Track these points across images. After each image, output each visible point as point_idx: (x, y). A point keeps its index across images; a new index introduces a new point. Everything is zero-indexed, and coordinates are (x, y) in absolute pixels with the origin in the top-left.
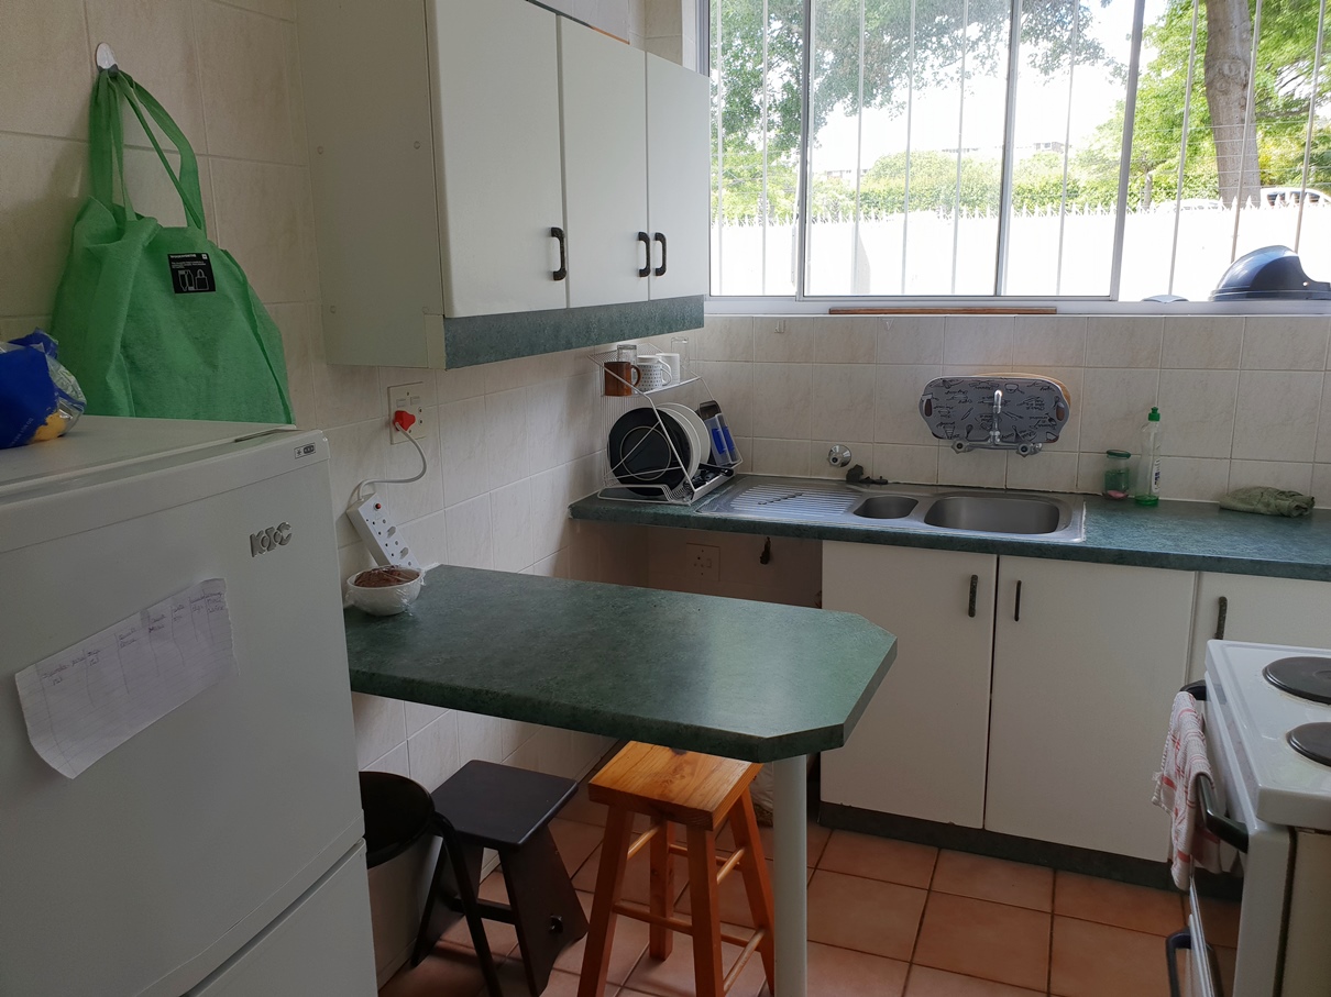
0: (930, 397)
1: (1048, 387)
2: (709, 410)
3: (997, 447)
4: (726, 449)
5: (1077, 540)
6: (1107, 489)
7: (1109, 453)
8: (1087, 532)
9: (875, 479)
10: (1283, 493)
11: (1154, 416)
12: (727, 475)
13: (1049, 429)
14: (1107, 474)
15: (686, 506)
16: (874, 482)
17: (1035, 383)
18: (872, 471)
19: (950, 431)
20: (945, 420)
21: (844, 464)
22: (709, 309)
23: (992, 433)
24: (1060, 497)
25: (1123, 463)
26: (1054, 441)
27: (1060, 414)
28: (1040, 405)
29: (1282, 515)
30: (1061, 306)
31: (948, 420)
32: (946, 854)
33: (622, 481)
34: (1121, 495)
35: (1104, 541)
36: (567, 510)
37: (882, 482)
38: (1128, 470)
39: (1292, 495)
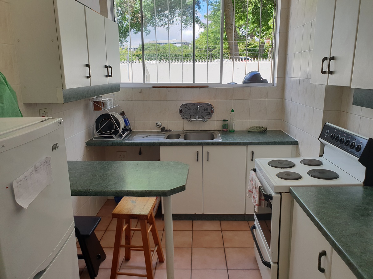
0: (181, 108)
1: (209, 105)
2: (122, 114)
3: (197, 120)
4: (128, 124)
5: (220, 141)
6: (223, 129)
7: (223, 120)
8: (222, 139)
9: (168, 130)
10: (260, 127)
11: (233, 111)
12: (129, 131)
13: (209, 115)
14: (223, 125)
15: (121, 140)
16: (168, 131)
17: (206, 104)
18: (167, 128)
19: (186, 117)
20: (185, 114)
21: (160, 127)
22: (121, 86)
23: (196, 117)
24: (213, 131)
25: (226, 123)
26: (210, 118)
27: (212, 112)
28: (207, 109)
29: (261, 132)
30: (209, 86)
31: (186, 114)
32: (194, 221)
33: (100, 135)
34: (226, 130)
35: (226, 140)
36: (85, 144)
37: (170, 131)
38: (227, 124)
39: (262, 127)
